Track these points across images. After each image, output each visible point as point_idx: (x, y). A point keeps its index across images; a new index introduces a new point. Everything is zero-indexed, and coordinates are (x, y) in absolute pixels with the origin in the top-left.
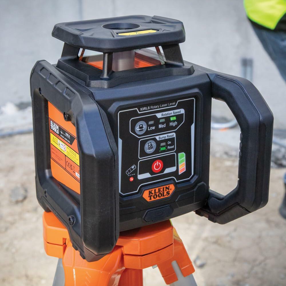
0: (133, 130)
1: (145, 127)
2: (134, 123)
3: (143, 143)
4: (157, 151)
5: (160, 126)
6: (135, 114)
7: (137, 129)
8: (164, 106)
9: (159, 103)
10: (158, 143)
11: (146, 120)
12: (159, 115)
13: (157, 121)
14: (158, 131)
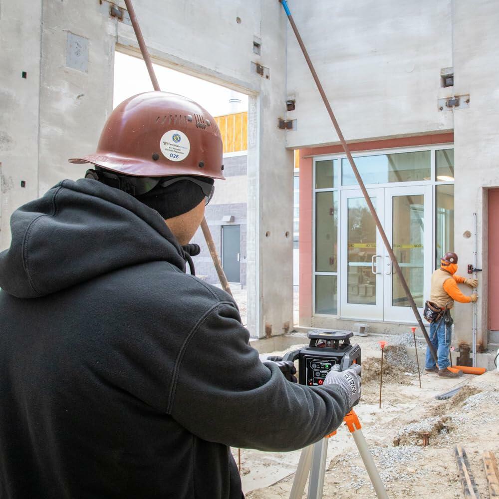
0: (311, 366)
1: (316, 366)
2: (312, 364)
3: (315, 372)
4: (320, 376)
5: (322, 368)
6: (312, 360)
7: (313, 366)
8: (323, 361)
9: (322, 359)
10: (321, 374)
11: (317, 364)
12: (321, 363)
13: (321, 365)
14: (320, 369)
